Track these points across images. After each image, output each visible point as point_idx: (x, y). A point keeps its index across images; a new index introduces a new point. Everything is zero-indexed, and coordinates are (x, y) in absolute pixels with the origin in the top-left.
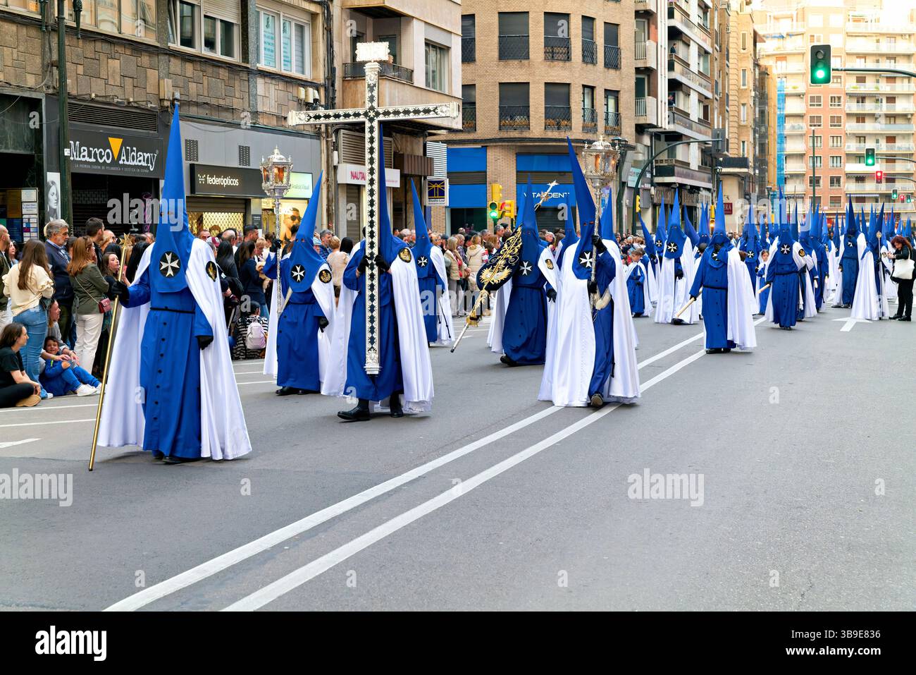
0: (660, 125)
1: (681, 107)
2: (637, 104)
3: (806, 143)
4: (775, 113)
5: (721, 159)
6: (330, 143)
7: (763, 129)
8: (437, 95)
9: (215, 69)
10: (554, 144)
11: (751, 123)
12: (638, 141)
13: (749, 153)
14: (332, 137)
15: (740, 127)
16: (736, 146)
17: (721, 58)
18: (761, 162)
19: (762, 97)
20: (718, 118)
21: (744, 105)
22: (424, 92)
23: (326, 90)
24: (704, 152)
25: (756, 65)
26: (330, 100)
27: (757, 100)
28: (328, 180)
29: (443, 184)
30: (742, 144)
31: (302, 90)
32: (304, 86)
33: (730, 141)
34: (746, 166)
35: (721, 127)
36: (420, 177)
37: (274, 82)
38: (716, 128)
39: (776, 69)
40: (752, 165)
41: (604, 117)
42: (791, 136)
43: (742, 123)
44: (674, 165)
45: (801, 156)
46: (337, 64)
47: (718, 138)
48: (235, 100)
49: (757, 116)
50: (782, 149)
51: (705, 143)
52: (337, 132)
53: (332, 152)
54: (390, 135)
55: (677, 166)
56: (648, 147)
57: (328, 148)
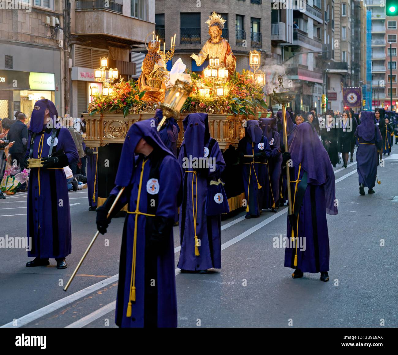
0: (288, 41)
1: (302, 29)
2: (272, 27)
3: (386, 53)
4: (365, 33)
5: (329, 64)
6: (67, 53)
7: (357, 43)
8: (138, 22)
11: (349, 39)
12: (273, 52)
13: (348, 59)
14: (68, 49)
15: (342, 42)
16: (339, 55)
18: (356, 66)
19: (356, 23)
20: (327, 36)
21: (344, 27)
22: (129, 20)
23: (64, 18)
24: (318, 59)
26: (67, 24)
27: (353, 24)
28: (65, 78)
30: (343, 53)
31: (48, 18)
32: (49, 15)
33: (335, 51)
34: (346, 68)
35: (328, 43)
36: (127, 76)
38: (325, 43)
39: (365, 3)
40: (350, 68)
41: (251, 36)
42: (376, 48)
43: (343, 40)
44: (297, 68)
45: (383, 61)
46: (72, 1)
47: (326, 49)
48: (3, 25)
49: (353, 34)
50: (370, 57)
51: (319, 53)
52: (71, 46)
53: (68, 59)
54: (107, 48)
55: (300, 68)
56: (280, 55)
57: (65, 57)
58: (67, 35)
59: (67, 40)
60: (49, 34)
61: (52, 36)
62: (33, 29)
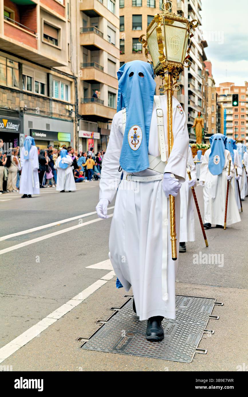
1: (192, 116)
3: (233, 130)
4: (223, 120)
5: (206, 134)
6: (76, 124)
7: (219, 125)
8: (112, 110)
9: (39, 99)
11: (215, 123)
14: (77, 122)
15: (212, 124)
16: (210, 130)
17: (206, 101)
19: (219, 115)
21: (213, 117)
22: (107, 108)
23: (75, 106)
25: (217, 104)
26: (76, 110)
27: (217, 115)
28: (76, 136)
30: (212, 129)
31: (67, 106)
32: (68, 105)
33: (208, 129)
37: (58, 103)
39: (223, 106)
42: (228, 128)
43: (213, 123)
45: (232, 134)
46: (79, 98)
48: (45, 109)
49: (217, 121)
50: (226, 132)
52: (79, 120)
53: (77, 126)
54: (97, 122)
57: (76, 125)
58: (77, 115)
59: (77, 117)
60: (68, 114)
61: (69, 115)
62: (60, 111)
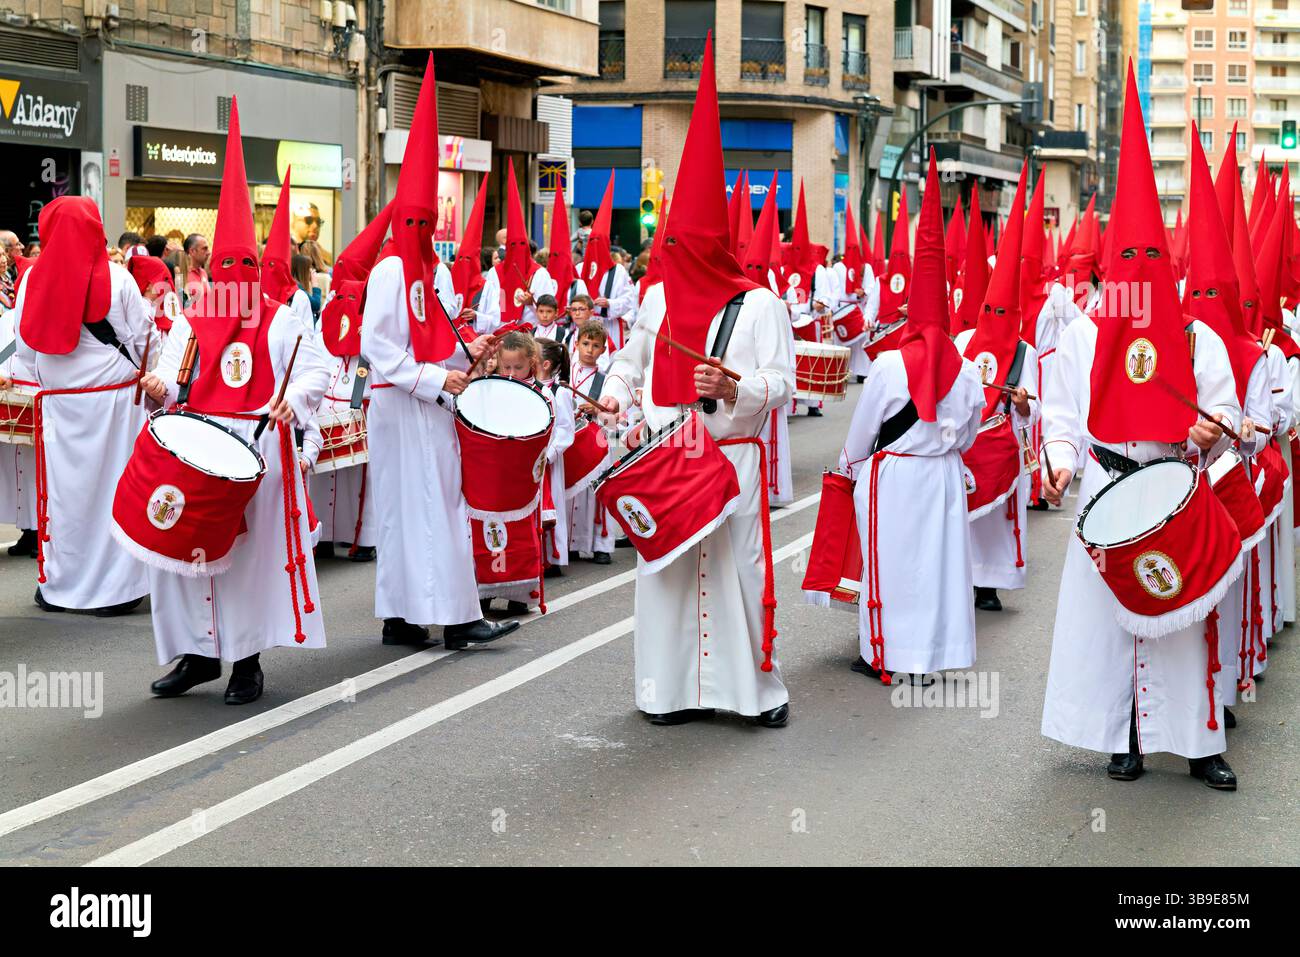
0: (935, 74)
1: (973, 45)
2: (897, 38)
3: (1187, 108)
5: (1042, 134)
6: (372, 95)
7: (1114, 84)
8: (555, 18)
10: (756, 103)
11: (1093, 73)
12: (899, 100)
13: (1089, 122)
14: (376, 84)
15: (1074, 79)
16: (1067, 112)
18: (1110, 141)
19: (1112, 32)
20: (1037, 63)
21: (1081, 42)
22: (535, 14)
23: (368, 5)
24: (1011, 121)
26: (374, 22)
27: (1104, 35)
28: (368, 158)
29: (565, 167)
30: (1077, 108)
31: (327, 4)
33: (1056, 104)
34: (1084, 146)
35: (1040, 80)
36: (526, 154)
38: (1031, 80)
40: (1095, 145)
41: (842, 59)
42: (1162, 97)
43: (1078, 74)
44: (959, 143)
45: (1179, 131)
47: (1032, 97)
48: (213, 20)
49: (1104, 62)
51: (1012, 105)
52: (384, 76)
53: (376, 110)
54: (475, 84)
55: (965, 144)
56: (916, 110)
57: (369, 104)
58: (375, 49)
59: (374, 60)
60: (329, 46)
61: (336, 50)
62: (289, 32)
